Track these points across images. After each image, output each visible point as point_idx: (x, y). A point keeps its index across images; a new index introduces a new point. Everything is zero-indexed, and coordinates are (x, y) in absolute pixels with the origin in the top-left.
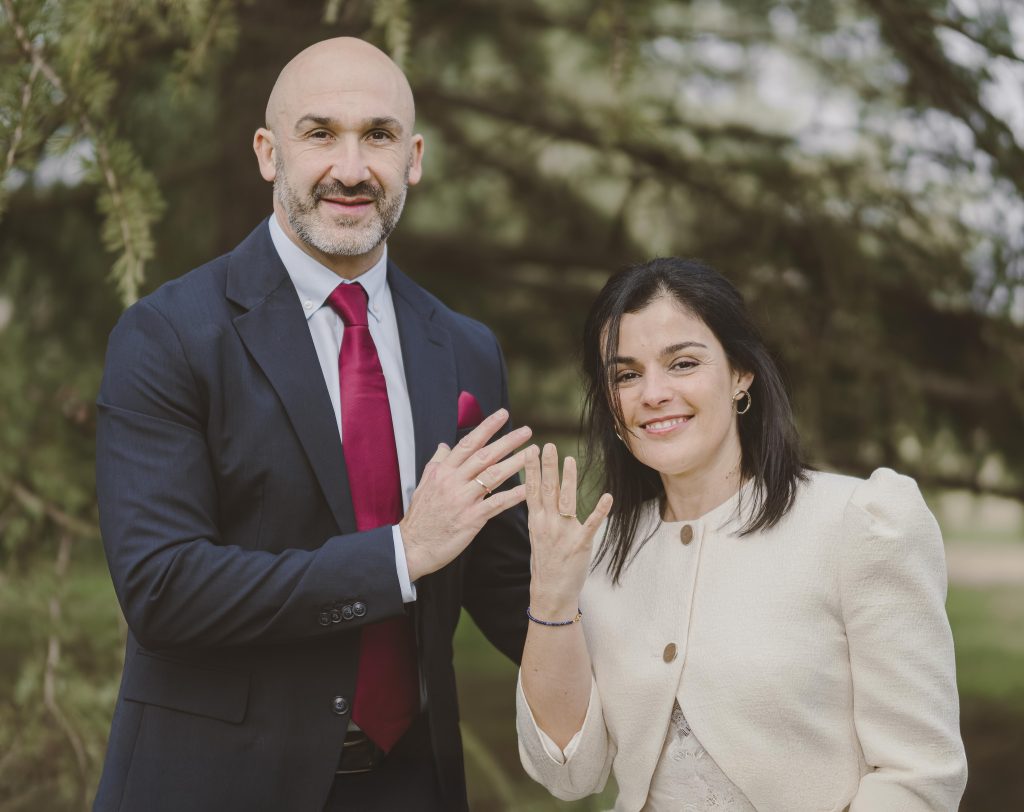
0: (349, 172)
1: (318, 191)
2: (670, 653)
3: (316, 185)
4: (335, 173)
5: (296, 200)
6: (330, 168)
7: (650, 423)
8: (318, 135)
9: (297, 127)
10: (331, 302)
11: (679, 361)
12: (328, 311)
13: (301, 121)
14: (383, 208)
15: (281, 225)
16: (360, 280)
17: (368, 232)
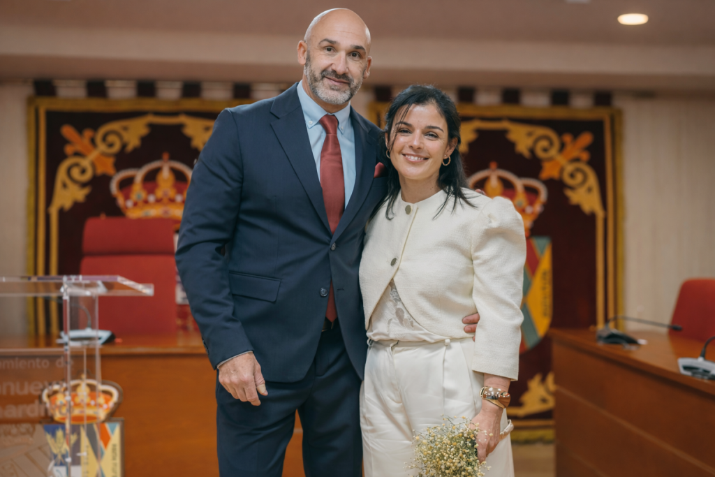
0: (340, 68)
1: (324, 73)
2: (393, 262)
3: (324, 70)
4: (334, 67)
5: (314, 75)
6: (332, 64)
7: (408, 155)
8: (329, 50)
9: (320, 44)
10: (321, 122)
11: (430, 132)
12: (320, 127)
13: (322, 41)
14: (352, 86)
15: (304, 86)
16: (336, 114)
17: (344, 95)
